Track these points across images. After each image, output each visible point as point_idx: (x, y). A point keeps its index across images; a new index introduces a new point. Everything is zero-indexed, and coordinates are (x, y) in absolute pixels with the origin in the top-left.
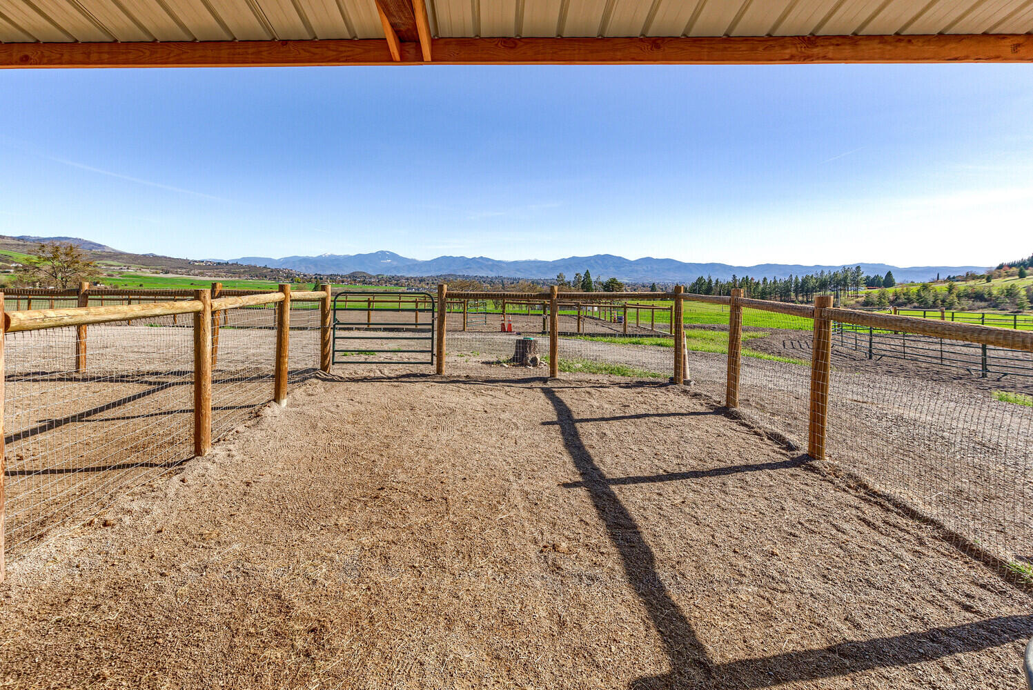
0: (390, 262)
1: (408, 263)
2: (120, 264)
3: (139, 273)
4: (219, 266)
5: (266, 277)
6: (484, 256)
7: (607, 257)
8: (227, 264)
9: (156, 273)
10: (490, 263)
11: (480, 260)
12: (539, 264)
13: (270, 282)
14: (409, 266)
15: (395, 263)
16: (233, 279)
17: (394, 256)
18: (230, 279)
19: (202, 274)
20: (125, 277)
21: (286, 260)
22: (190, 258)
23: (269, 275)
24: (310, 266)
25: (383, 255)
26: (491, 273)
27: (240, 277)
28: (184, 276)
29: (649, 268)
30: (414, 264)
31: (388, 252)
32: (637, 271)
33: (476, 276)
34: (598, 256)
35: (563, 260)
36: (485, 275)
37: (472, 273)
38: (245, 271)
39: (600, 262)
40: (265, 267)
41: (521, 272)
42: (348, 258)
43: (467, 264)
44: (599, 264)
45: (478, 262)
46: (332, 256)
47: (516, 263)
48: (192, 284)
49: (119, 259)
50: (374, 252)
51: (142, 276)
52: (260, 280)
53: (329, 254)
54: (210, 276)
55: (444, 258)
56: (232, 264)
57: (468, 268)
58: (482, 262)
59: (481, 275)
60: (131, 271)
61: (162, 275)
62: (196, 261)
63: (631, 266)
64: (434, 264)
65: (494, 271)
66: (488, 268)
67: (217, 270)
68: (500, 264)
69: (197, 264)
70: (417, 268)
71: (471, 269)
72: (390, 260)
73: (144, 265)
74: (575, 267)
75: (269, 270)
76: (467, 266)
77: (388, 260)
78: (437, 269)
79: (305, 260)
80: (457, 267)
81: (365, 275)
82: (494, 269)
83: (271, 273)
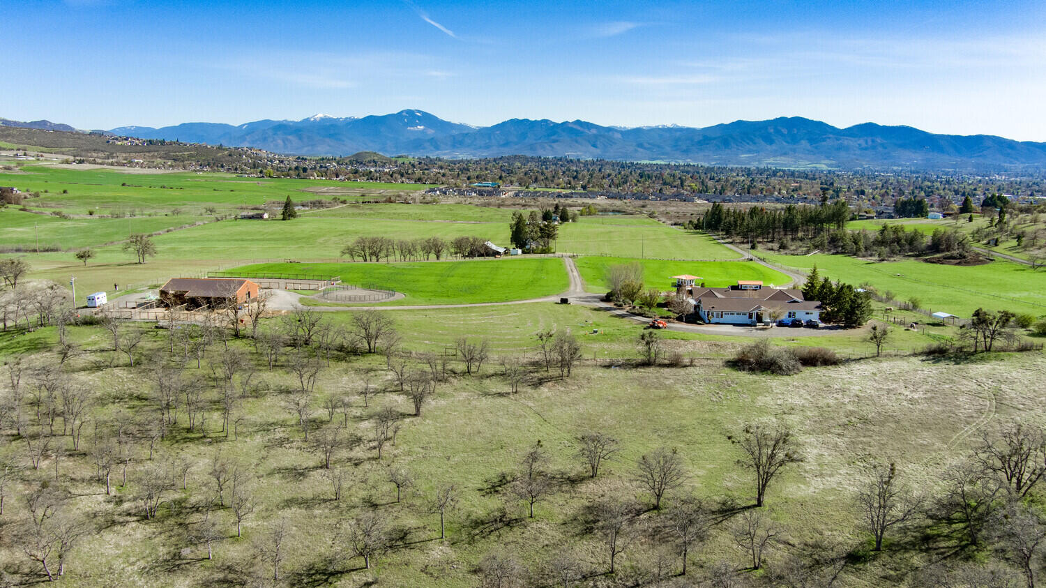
0: (422, 131)
1: (454, 132)
4: (152, 147)
5: (222, 166)
6: (583, 120)
7: (798, 122)
9: (67, 162)
10: (594, 131)
11: (575, 127)
12: (678, 133)
13: (229, 175)
14: (454, 137)
15: (431, 132)
17: (427, 119)
18: (170, 171)
19: (130, 163)
21: (253, 129)
23: (227, 162)
24: (290, 137)
25: (410, 117)
26: (592, 148)
27: (183, 168)
29: (870, 143)
30: (461, 136)
31: (419, 111)
32: (847, 149)
33: (561, 159)
34: (782, 121)
35: (721, 126)
37: (558, 150)
38: (191, 156)
39: (785, 131)
40: (220, 148)
41: (645, 148)
42: (353, 124)
43: (555, 133)
44: (782, 135)
45: (572, 128)
47: (637, 131)
48: (124, 185)
50: (396, 112)
51: (56, 170)
52: (214, 171)
55: (515, 122)
56: (170, 144)
57: (555, 141)
58: (578, 131)
61: (76, 166)
63: (837, 140)
64: (498, 132)
65: (599, 146)
66: (589, 141)
67: (147, 154)
68: (611, 133)
69: (119, 143)
70: (468, 141)
71: (556, 144)
72: (422, 127)
73: (42, 146)
74: (740, 140)
75: (226, 152)
76: (553, 138)
77: (419, 127)
78: (502, 143)
79: (282, 128)
80: (536, 140)
81: (376, 158)
82: (598, 143)
83: (230, 158)
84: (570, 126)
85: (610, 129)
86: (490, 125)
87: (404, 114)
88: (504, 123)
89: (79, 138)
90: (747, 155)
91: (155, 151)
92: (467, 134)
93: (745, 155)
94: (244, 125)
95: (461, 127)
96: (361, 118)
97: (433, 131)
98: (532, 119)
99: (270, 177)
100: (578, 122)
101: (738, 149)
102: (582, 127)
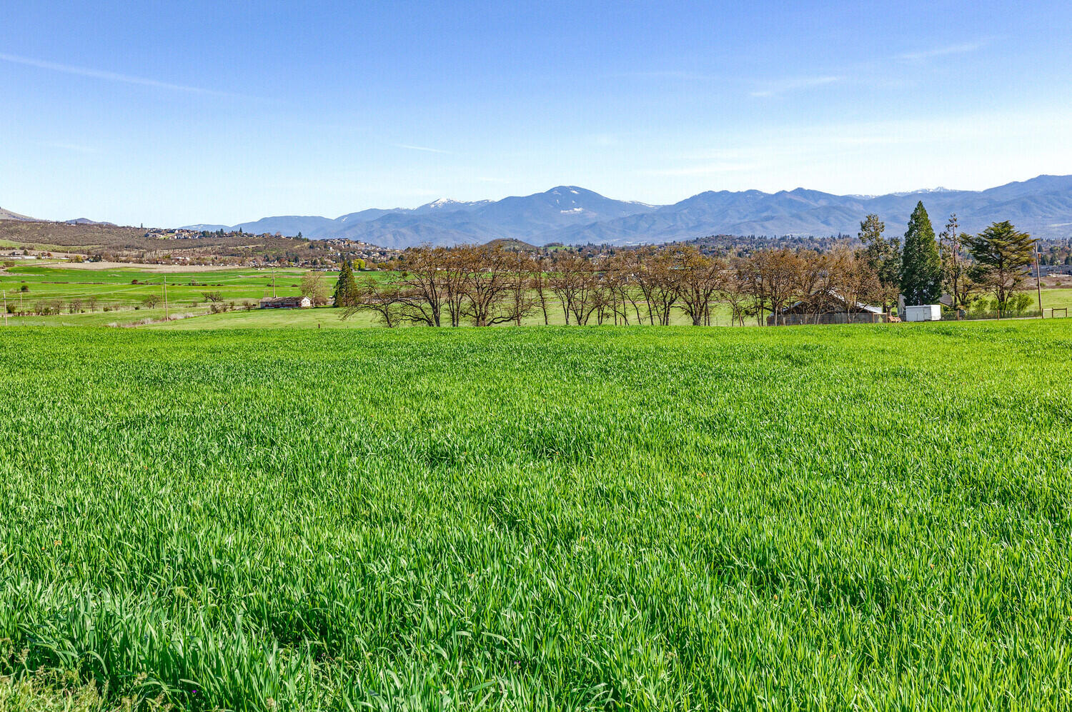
0: (580, 215)
1: (625, 214)
2: (14, 244)
3: (44, 263)
4: (205, 241)
5: (296, 260)
6: (806, 188)
8: (220, 234)
9: (77, 260)
10: (823, 203)
11: (796, 198)
13: (302, 271)
14: (624, 220)
15: (593, 215)
16: (228, 267)
17: (588, 198)
18: (221, 267)
19: (168, 260)
20: (15, 271)
21: (354, 220)
22: (149, 225)
23: (306, 255)
24: (403, 230)
25: (563, 196)
26: (822, 227)
27: (242, 263)
28: (131, 264)
30: (638, 215)
33: (783, 239)
35: (1014, 185)
36: (805, 235)
37: (773, 231)
38: (257, 250)
40: (299, 239)
42: (487, 209)
43: (767, 208)
45: (792, 200)
46: (450, 205)
48: (134, 282)
49: (12, 233)
50: (544, 191)
51: (47, 269)
52: (283, 266)
53: (444, 200)
54: (184, 263)
55: (708, 196)
56: (231, 235)
57: (767, 219)
58: (801, 203)
59: (796, 236)
60: (30, 260)
61: (87, 265)
62: (159, 231)
64: (685, 211)
65: (832, 222)
66: (818, 218)
67: (198, 250)
68: (848, 205)
69: (162, 237)
70: (644, 225)
71: (771, 222)
72: (580, 210)
73: (58, 244)
74: (1046, 204)
75: (306, 244)
76: (765, 214)
77: (576, 209)
78: (691, 225)
79: (393, 218)
80: (740, 218)
81: (517, 247)
82: (832, 219)
83: (311, 251)
84: (788, 197)
85: (847, 199)
86: (673, 202)
87: (555, 192)
88: (694, 198)
89: (109, 232)
90: (1060, 225)
91: (208, 246)
92: (642, 215)
93: (1056, 225)
94: (343, 217)
95: (634, 206)
96: (496, 201)
97: (595, 214)
98: (733, 190)
99: (360, 269)
100: (800, 191)
101: (1045, 217)
102: (805, 197)
